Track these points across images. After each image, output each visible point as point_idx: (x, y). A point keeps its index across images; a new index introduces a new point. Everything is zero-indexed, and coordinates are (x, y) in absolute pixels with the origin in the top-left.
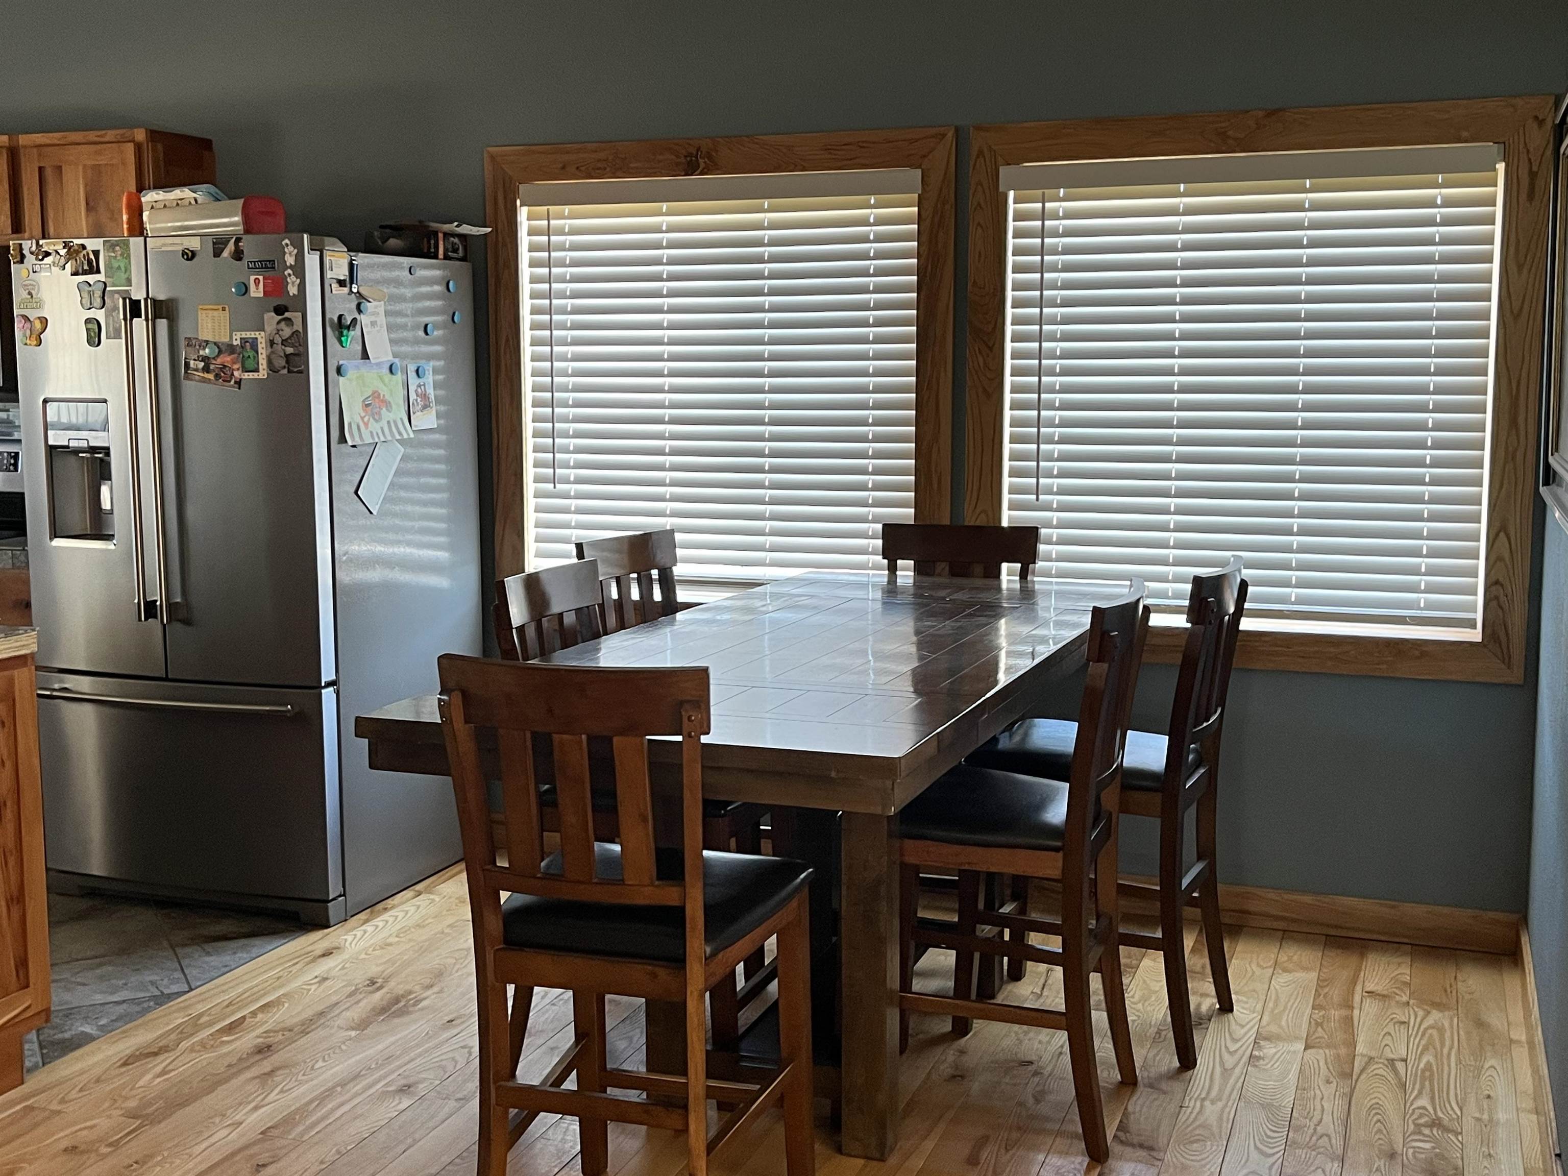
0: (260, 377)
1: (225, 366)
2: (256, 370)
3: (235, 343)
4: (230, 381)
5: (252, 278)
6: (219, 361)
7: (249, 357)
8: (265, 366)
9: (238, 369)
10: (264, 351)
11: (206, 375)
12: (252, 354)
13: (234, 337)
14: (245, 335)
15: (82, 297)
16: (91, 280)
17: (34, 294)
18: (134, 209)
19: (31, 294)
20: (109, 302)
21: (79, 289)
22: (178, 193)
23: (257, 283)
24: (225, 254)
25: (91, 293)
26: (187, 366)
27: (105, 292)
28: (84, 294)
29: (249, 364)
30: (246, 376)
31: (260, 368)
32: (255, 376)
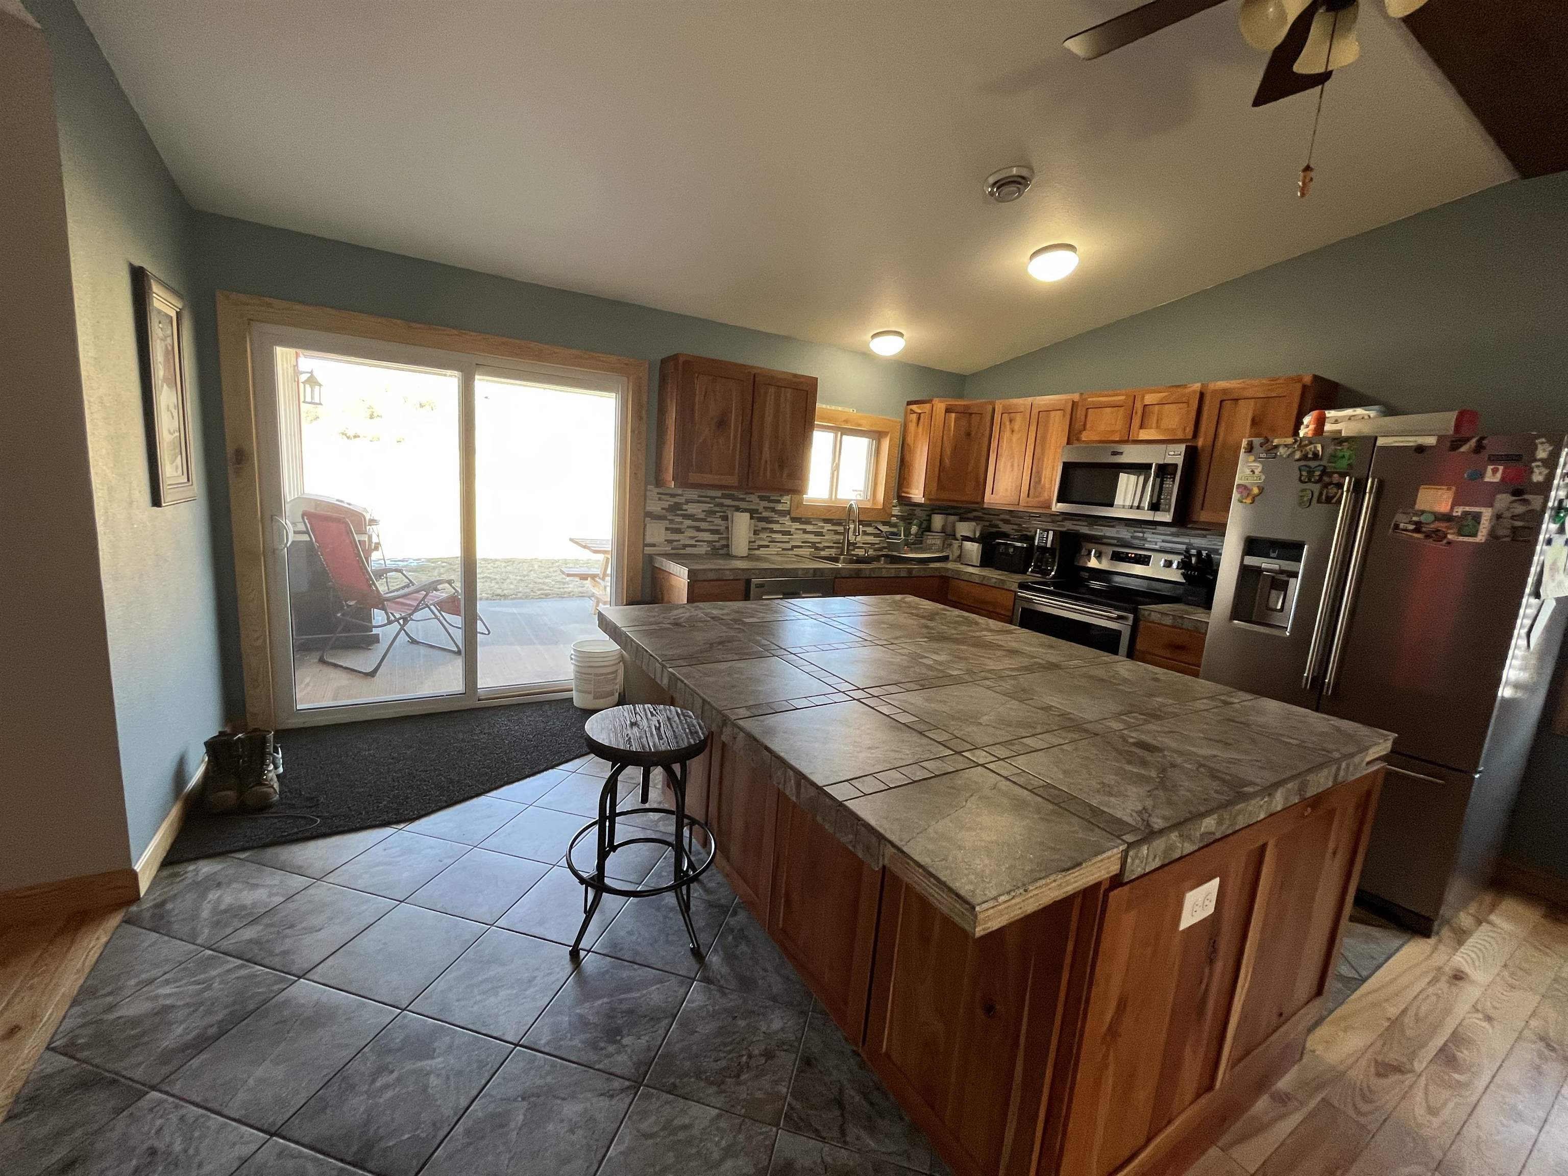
0: (1478, 541)
1: (1438, 531)
2: (1475, 536)
3: (1454, 514)
4: (1441, 541)
5: (1490, 468)
6: (1432, 526)
7: (1468, 525)
8: (1485, 534)
9: (1453, 533)
10: (1487, 523)
11: (1415, 535)
12: (1472, 523)
13: (1456, 510)
14: (1467, 509)
15: (1301, 475)
16: (1313, 464)
17: (1257, 472)
18: (1321, 421)
19: (1253, 472)
20: (1326, 479)
21: (1300, 470)
22: (1349, 412)
23: (1495, 471)
24: (1464, 449)
25: (1311, 472)
26: (1397, 527)
27: (1324, 472)
28: (1304, 473)
29: (1466, 530)
30: (1461, 539)
31: (1480, 534)
32: (1471, 540)
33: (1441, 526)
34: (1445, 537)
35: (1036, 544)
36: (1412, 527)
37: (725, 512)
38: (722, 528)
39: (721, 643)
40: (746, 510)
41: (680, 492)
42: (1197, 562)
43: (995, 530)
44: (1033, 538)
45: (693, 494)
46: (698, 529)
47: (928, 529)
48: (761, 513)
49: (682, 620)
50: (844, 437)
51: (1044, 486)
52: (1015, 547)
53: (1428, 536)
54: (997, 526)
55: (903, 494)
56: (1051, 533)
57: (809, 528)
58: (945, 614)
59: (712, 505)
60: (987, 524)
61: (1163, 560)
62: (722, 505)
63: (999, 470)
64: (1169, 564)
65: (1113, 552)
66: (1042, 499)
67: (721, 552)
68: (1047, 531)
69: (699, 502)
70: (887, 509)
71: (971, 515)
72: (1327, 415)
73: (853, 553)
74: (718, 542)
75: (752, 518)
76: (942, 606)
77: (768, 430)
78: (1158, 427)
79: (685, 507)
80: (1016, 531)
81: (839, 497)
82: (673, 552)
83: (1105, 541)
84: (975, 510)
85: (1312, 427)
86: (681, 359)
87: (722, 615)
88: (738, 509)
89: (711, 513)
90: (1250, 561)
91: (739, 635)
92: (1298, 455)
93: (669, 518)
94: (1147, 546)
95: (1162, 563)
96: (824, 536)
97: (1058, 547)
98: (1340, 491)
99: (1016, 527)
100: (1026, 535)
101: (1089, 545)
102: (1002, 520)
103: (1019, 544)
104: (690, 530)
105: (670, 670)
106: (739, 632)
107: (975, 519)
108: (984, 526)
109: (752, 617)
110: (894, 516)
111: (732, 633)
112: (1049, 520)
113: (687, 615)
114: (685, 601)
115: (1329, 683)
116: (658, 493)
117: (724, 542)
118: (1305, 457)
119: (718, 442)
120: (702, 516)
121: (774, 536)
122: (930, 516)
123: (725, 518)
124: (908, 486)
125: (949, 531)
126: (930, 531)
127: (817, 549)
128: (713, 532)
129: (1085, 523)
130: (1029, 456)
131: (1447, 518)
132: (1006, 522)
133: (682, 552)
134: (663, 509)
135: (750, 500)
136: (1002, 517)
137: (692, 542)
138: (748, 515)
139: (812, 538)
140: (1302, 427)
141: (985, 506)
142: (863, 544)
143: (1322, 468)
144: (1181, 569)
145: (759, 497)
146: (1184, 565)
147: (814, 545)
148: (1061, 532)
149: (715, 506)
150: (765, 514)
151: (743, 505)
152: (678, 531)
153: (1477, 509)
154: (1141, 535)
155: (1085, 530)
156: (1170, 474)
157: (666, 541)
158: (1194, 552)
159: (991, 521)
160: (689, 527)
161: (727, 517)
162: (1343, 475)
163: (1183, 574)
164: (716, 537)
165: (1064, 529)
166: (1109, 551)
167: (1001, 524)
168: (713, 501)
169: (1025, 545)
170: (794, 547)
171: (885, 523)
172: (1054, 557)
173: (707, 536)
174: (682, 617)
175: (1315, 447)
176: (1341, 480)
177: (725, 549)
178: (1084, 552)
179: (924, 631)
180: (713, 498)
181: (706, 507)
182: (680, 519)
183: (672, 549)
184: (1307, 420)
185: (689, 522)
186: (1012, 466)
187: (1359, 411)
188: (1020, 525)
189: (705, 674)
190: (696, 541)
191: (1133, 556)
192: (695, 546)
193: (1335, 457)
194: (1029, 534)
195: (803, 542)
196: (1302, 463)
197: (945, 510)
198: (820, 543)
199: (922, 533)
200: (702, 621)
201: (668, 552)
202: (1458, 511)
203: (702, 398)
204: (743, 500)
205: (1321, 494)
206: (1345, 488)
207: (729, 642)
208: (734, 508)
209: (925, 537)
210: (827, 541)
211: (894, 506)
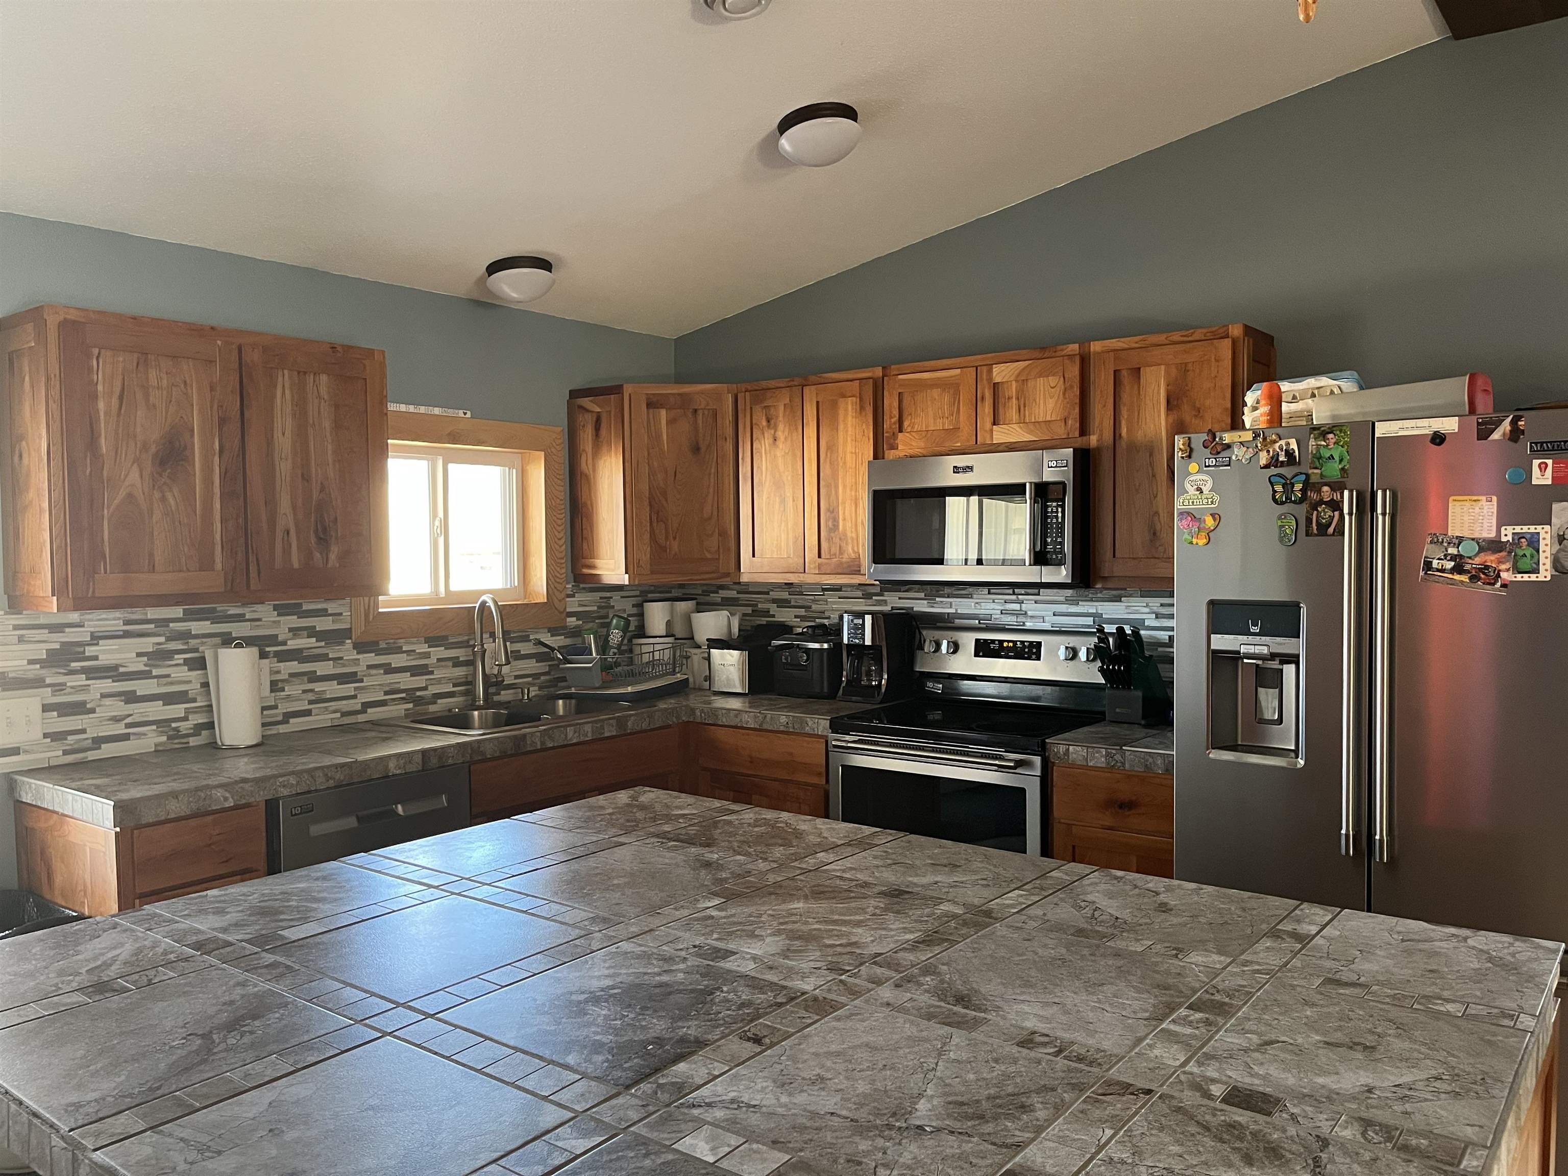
0: (1541, 578)
1: (1487, 567)
2: (1536, 571)
3: (1504, 539)
4: (1494, 584)
5: (1536, 463)
6: (1477, 560)
7: (1524, 555)
8: (1548, 565)
9: (1508, 570)
10: (1548, 549)
11: (1457, 577)
12: (1529, 552)
13: (1503, 532)
14: (1518, 529)
15: (1275, 492)
16: (1287, 472)
17: (1206, 490)
18: (1276, 400)
19: (1200, 490)
20: (1313, 496)
21: (1272, 484)
22: (1311, 383)
23: (1543, 467)
24: (1496, 436)
25: (1288, 486)
26: (1428, 565)
27: (1307, 485)
28: (1279, 488)
29: (1525, 563)
30: (1519, 577)
31: (1542, 568)
32: (1533, 577)
33: (1490, 559)
34: (1499, 576)
35: (845, 641)
36: (1450, 565)
37: (196, 650)
38: (194, 687)
39: (232, 1026)
40: (249, 641)
41: (74, 617)
42: (1118, 646)
43: (764, 620)
44: (839, 631)
45: (112, 620)
46: (131, 698)
47: (641, 632)
48: (284, 643)
49: (113, 971)
50: (452, 467)
51: (845, 534)
52: (808, 651)
53: (1474, 578)
54: (766, 613)
55: (586, 571)
56: (868, 618)
57: (398, 660)
58: (730, 823)
59: (162, 639)
60: (749, 610)
61: (1063, 649)
62: (186, 636)
63: (761, 510)
64: (1073, 654)
65: (977, 641)
66: (845, 559)
67: (193, 741)
68: (861, 615)
69: (127, 635)
70: (556, 602)
71: (716, 597)
72: (1283, 389)
73: (496, 698)
74: (185, 719)
75: (263, 655)
76: (717, 803)
77: (284, 468)
78: (1022, 421)
79: (90, 651)
80: (803, 618)
81: (454, 587)
82: (70, 759)
83: (958, 622)
84: (722, 587)
85: (1264, 409)
86: (52, 321)
87: (225, 930)
88: (227, 641)
89: (160, 656)
90: (1221, 642)
91: (277, 988)
92: (1263, 458)
93: (48, 681)
94: (1029, 625)
95: (1062, 653)
96: (432, 673)
97: (884, 644)
98: (1337, 513)
99: (802, 612)
100: (823, 626)
101: (937, 634)
102: (774, 601)
103: (816, 646)
104: (108, 701)
105: (98, 1156)
106: (279, 978)
107: (727, 603)
108: (744, 615)
109: (305, 920)
110: (570, 614)
111: (260, 984)
112: (859, 594)
113: (126, 951)
114: (115, 908)
115: (1381, 840)
116: (16, 627)
117: (201, 719)
118: (1274, 462)
119: (163, 499)
120: (139, 665)
121: (318, 687)
122: (640, 606)
123: (200, 664)
124: (592, 553)
125: (679, 631)
126: (645, 636)
127: (418, 701)
128: (169, 699)
129: (922, 595)
130: (810, 483)
131: (1494, 546)
132: (782, 603)
133: (92, 755)
134: (31, 662)
135: (255, 616)
136: (774, 595)
137: (120, 729)
138: (255, 651)
139: (406, 681)
140: (1246, 410)
141: (744, 579)
142: (516, 677)
143: (1303, 477)
144: (1094, 660)
145: (276, 608)
146: (1099, 653)
147: (411, 695)
148: (885, 615)
149: (169, 639)
150: (293, 644)
151: (238, 630)
152: (79, 708)
153: (1532, 529)
154: (1016, 606)
155: (922, 606)
156: (1056, 500)
157: (46, 736)
158: (1110, 629)
159: (757, 605)
160: (103, 696)
161: (203, 659)
162: (1339, 487)
163: (1101, 670)
164: (178, 710)
165: (887, 608)
166: (968, 640)
167: (773, 609)
168: (161, 630)
169: (826, 646)
170: (366, 706)
171: (554, 632)
172: (879, 663)
173: (156, 710)
174: (114, 960)
175: (1288, 444)
176: (1337, 496)
177: (205, 733)
178: (929, 647)
179: (705, 876)
180: (166, 622)
181: (148, 644)
182: (80, 680)
183: (65, 753)
184: (1250, 398)
185: (107, 685)
186: (783, 501)
187: (1324, 381)
188: (807, 608)
189: (202, 1149)
190: (128, 726)
191: (1011, 644)
192: (126, 737)
193: (1320, 458)
194: (826, 622)
195: (386, 693)
196: (1273, 471)
197: (667, 595)
198: (425, 688)
199: (630, 640)
200: (168, 964)
201: (54, 763)
202: (1508, 532)
203: (115, 401)
204: (240, 618)
205: (1309, 521)
206: (1346, 510)
207: (255, 1017)
208: (218, 640)
209: (637, 650)
210: (439, 681)
211: (569, 596)
